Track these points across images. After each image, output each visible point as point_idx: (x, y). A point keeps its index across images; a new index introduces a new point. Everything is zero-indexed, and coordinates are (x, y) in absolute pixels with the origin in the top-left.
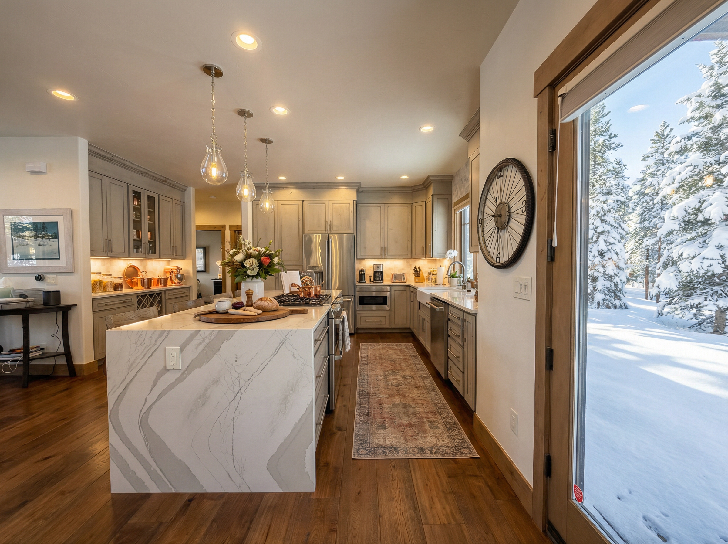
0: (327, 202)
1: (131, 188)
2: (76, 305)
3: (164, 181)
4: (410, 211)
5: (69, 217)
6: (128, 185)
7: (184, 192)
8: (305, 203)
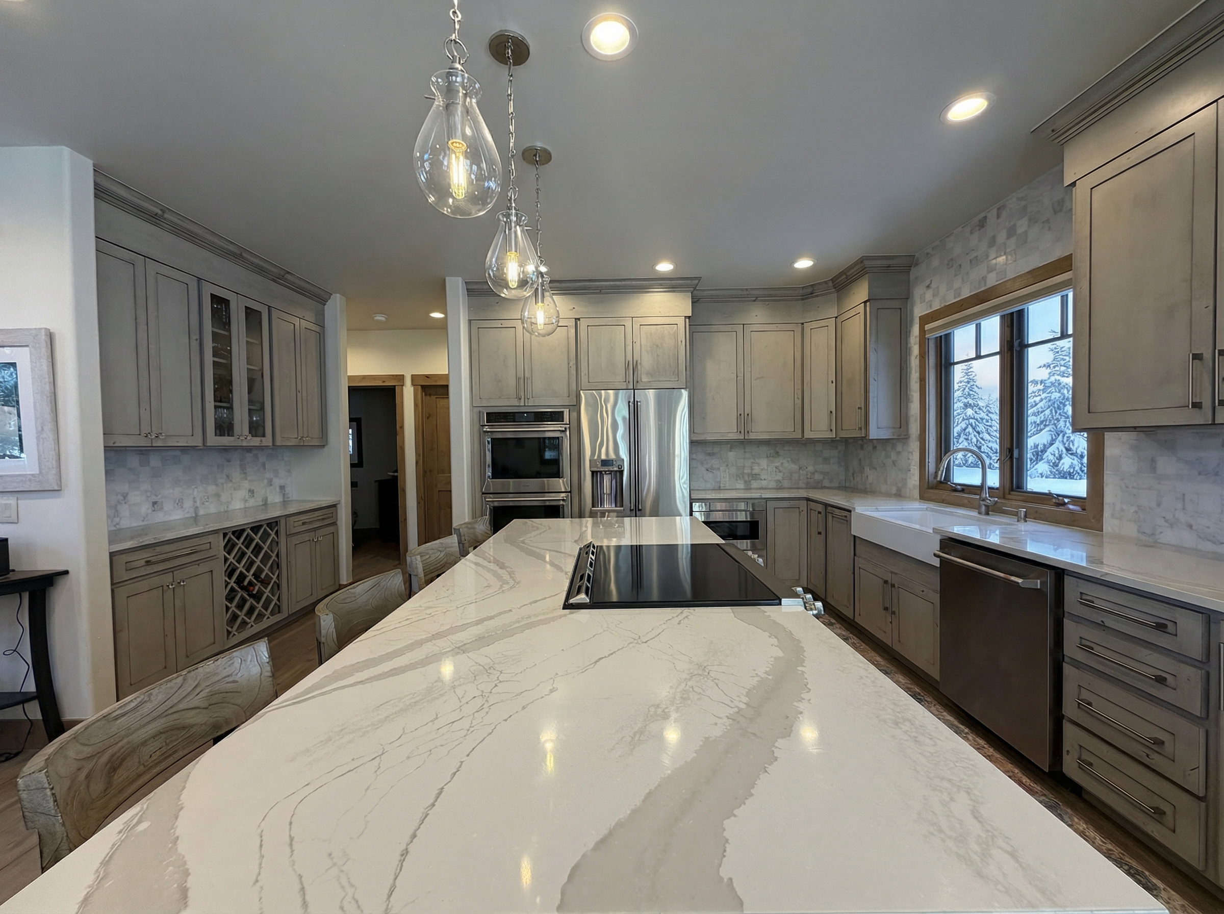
0: (628, 324)
1: (208, 290)
2: (66, 572)
3: (281, 277)
4: (799, 340)
5: (44, 351)
6: (198, 281)
7: (325, 305)
8: (583, 324)
